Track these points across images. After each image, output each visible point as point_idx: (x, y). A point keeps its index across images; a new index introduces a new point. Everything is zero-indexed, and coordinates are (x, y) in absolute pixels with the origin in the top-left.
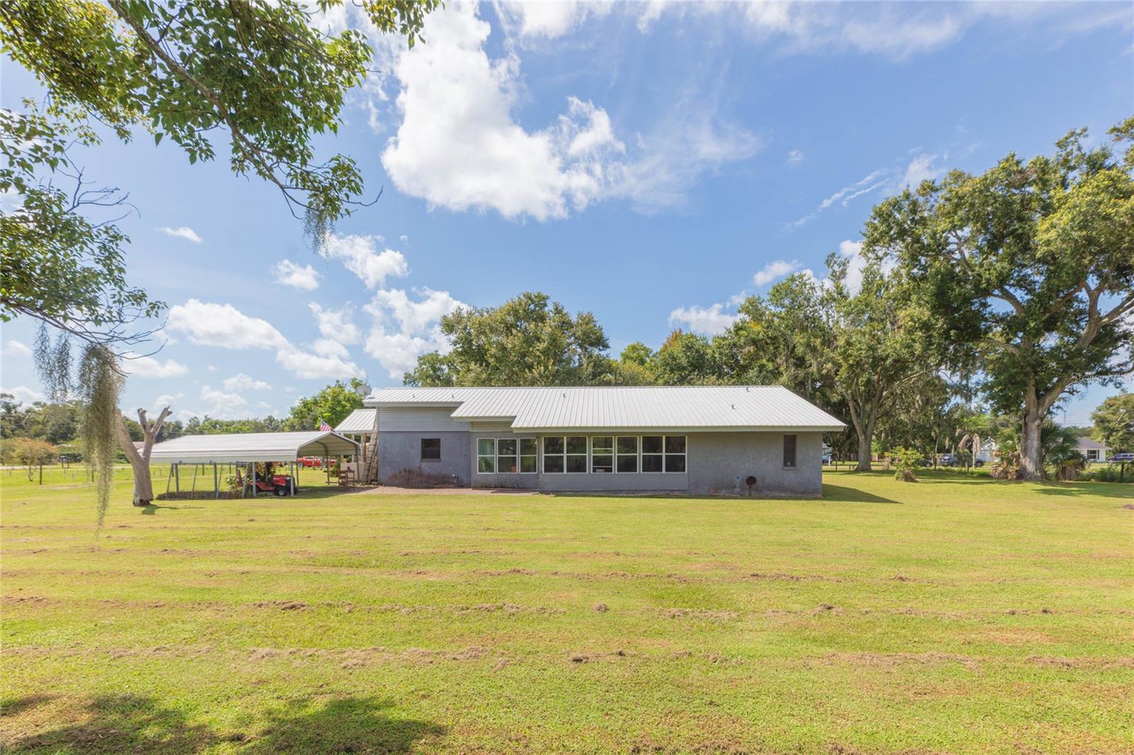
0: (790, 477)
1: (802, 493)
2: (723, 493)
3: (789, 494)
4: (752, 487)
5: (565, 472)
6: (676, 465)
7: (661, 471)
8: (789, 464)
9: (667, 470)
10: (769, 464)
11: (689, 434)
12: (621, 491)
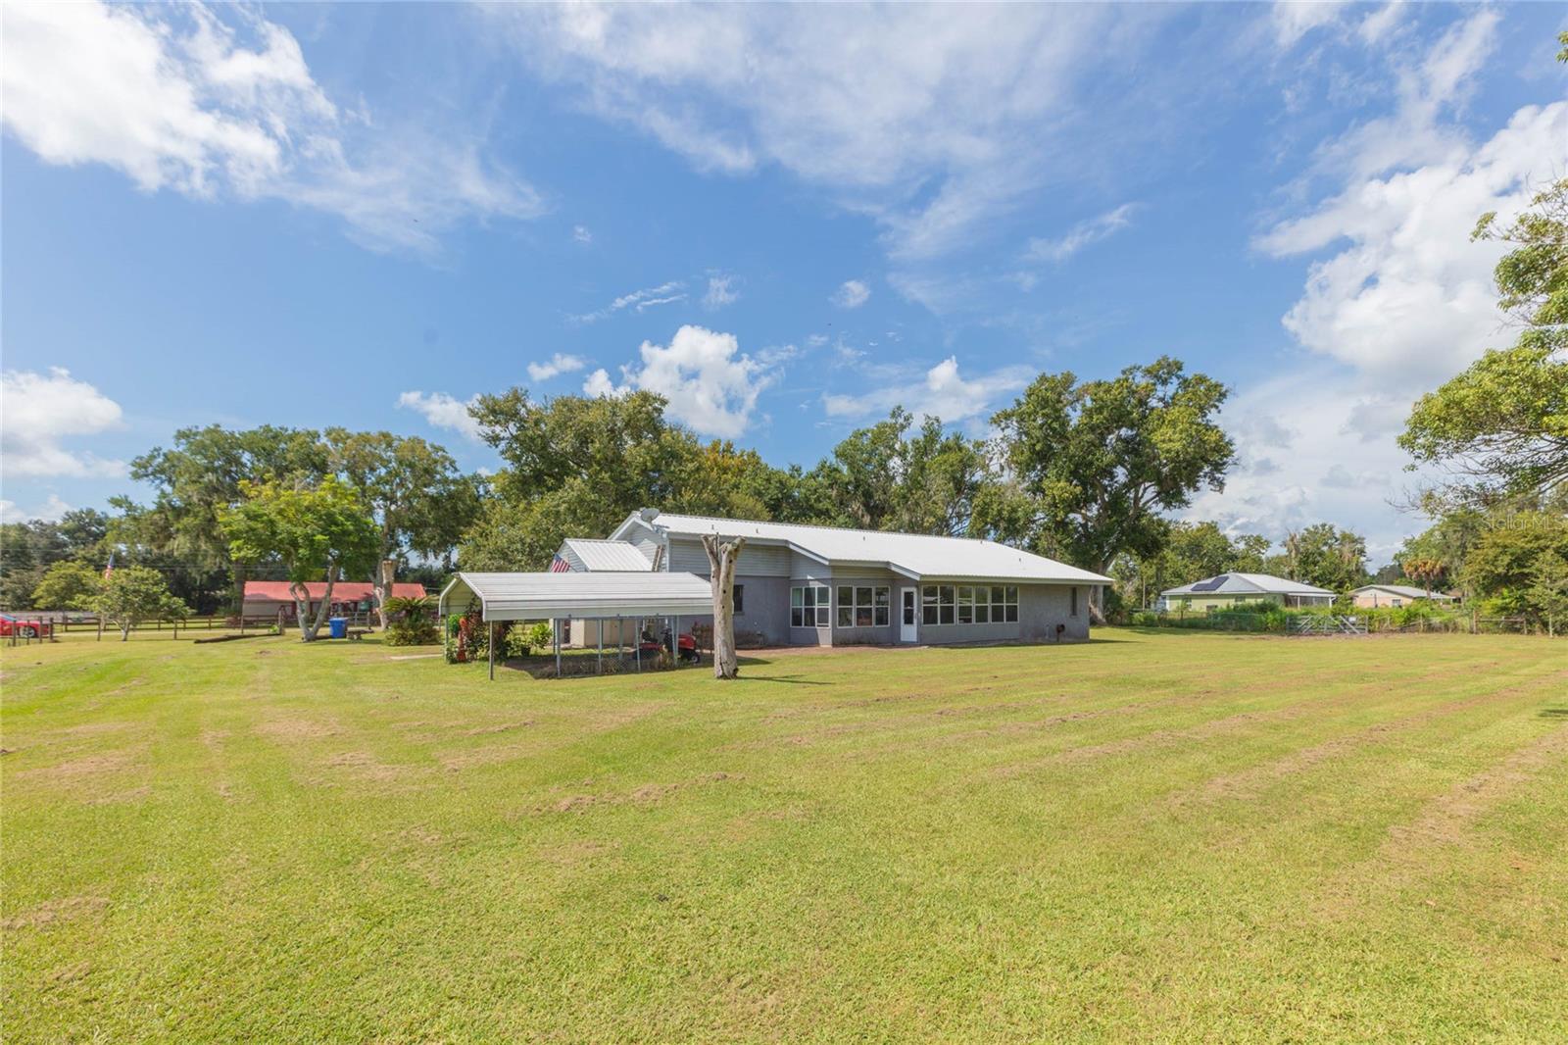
0: (1075, 624)
4: (1060, 634)
5: (939, 624)
7: (1003, 620)
8: (1073, 613)
9: (1007, 620)
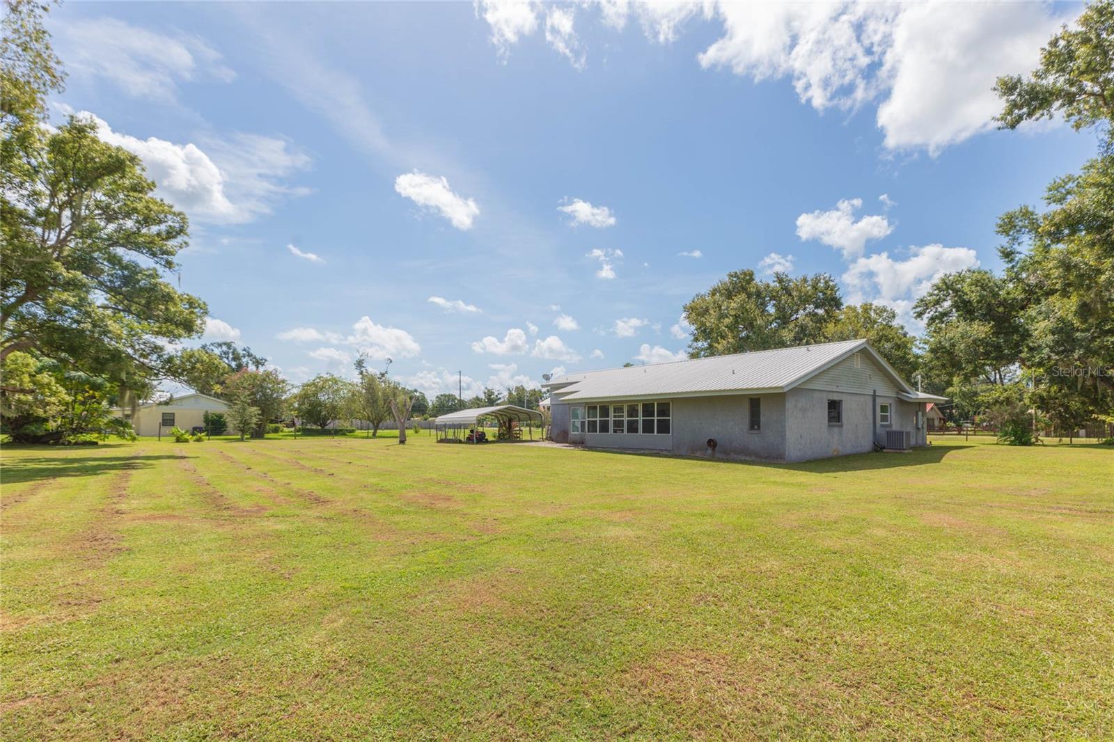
0: (754, 441)
1: (766, 458)
2: (698, 454)
3: (753, 458)
4: (714, 450)
5: (598, 432)
6: (664, 427)
7: (653, 432)
8: (756, 427)
9: (658, 432)
10: (734, 427)
11: (673, 399)
12: (629, 449)
